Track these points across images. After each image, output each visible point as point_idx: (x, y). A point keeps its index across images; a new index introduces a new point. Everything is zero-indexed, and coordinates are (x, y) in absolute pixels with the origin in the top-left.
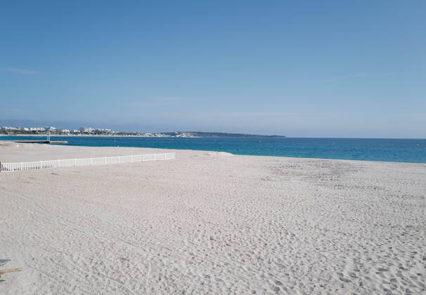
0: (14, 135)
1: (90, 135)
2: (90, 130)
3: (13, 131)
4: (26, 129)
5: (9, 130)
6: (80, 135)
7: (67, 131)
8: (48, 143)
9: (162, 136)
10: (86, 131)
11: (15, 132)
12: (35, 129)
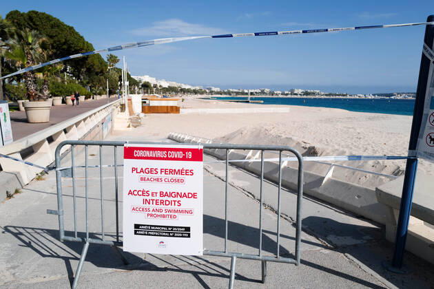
0: (235, 96)
1: (299, 96)
2: (300, 91)
3: (235, 92)
4: (246, 91)
5: (232, 92)
6: (289, 96)
7: (278, 92)
8: (248, 102)
9: (373, 97)
10: (296, 92)
11: (237, 93)
12: (253, 91)
